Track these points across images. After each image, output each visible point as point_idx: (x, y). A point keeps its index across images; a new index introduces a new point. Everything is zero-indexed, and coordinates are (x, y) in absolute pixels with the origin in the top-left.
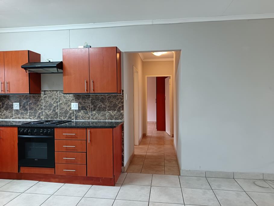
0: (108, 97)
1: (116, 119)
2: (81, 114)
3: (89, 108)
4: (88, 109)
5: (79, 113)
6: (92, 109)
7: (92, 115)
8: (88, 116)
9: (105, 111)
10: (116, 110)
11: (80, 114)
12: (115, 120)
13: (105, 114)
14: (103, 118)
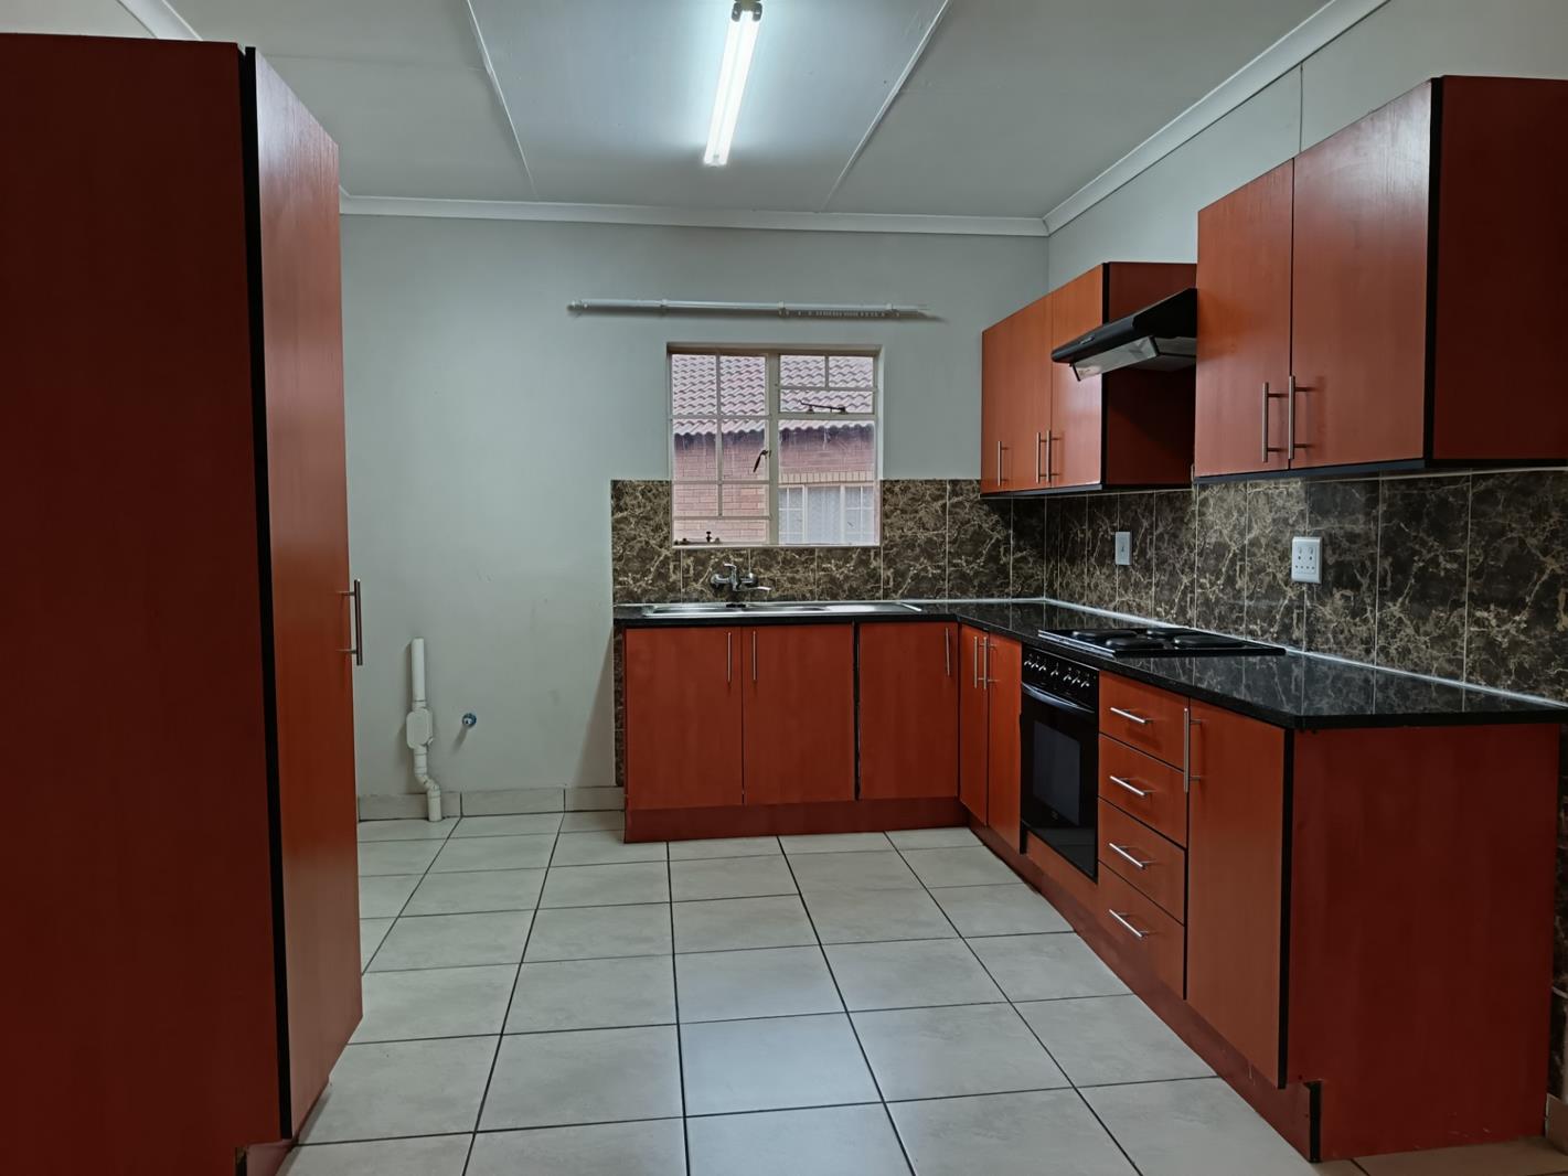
0: (1479, 498)
1: (1524, 679)
2: (1331, 610)
3: (1373, 577)
4: (1365, 582)
5: (1324, 605)
6: (1383, 582)
7: (1383, 625)
8: (1362, 631)
9: (1458, 604)
10: (1524, 606)
11: (1327, 611)
12: (1515, 687)
13: (1455, 633)
14: (1440, 656)
